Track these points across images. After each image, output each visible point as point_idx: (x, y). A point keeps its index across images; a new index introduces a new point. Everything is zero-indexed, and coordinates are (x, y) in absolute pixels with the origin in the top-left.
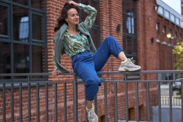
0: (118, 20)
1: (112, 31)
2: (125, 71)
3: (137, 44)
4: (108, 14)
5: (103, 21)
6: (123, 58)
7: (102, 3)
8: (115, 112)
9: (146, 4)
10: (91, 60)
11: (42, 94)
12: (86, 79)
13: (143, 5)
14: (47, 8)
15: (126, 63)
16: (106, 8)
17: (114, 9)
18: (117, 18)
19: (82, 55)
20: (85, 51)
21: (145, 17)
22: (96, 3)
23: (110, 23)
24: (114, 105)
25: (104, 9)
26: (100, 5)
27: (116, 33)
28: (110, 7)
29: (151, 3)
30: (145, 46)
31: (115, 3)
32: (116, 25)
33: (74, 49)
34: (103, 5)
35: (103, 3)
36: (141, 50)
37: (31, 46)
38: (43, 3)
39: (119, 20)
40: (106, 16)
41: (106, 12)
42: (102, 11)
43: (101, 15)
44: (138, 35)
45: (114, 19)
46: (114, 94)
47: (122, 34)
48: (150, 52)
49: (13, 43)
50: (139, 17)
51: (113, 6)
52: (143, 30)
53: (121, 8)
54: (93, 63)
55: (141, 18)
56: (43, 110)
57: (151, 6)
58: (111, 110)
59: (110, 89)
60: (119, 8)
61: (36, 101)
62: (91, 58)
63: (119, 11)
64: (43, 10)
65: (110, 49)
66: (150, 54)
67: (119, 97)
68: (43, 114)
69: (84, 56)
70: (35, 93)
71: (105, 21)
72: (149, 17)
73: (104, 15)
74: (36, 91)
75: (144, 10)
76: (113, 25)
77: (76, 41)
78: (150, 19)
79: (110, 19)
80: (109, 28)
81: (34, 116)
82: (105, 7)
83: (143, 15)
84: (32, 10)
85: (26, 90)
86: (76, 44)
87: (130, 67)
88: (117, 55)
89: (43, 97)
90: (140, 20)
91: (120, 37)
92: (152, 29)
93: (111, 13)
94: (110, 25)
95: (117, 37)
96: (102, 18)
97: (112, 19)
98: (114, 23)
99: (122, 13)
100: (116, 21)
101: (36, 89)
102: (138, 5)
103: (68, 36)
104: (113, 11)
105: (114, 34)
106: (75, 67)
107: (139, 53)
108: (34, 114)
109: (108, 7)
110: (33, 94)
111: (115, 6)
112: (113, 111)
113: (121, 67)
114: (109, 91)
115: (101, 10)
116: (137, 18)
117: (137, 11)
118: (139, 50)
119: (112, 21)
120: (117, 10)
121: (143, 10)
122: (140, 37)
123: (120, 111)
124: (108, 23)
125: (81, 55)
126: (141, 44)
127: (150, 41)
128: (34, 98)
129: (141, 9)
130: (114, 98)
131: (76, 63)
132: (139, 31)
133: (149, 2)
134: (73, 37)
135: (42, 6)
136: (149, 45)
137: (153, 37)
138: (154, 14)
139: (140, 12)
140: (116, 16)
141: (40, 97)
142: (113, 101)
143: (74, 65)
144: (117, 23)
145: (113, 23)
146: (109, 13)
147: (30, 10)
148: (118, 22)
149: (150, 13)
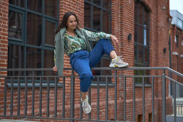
0: (129, 30)
1: (123, 40)
2: (115, 67)
3: (149, 54)
4: (120, 24)
5: (114, 30)
6: (114, 56)
7: (113, 12)
8: (123, 117)
9: (159, 15)
10: (86, 57)
11: (52, 95)
12: (80, 73)
13: (156, 16)
14: (59, 16)
15: (116, 60)
16: (118, 18)
17: (125, 19)
18: (128, 27)
19: (79, 53)
20: (81, 50)
21: (158, 27)
22: (108, 13)
23: (122, 32)
24: (123, 110)
25: (115, 18)
26: (112, 15)
27: (127, 42)
28: (122, 17)
29: (164, 15)
30: (157, 55)
31: (127, 13)
32: (127, 34)
33: (72, 48)
34: (115, 15)
35: (115, 13)
36: (153, 60)
37: (43, 50)
38: (56, 11)
39: (131, 29)
40: (117, 25)
41: (118, 22)
42: (114, 20)
43: (112, 24)
44: (150, 45)
45: (126, 29)
46: (123, 100)
47: (133, 43)
48: (162, 62)
49: (27, 47)
50: (151, 28)
51: (125, 16)
52: (155, 40)
53: (133, 18)
54: (88, 60)
55: (154, 28)
56: (53, 110)
57: (164, 17)
58: (120, 115)
59: (120, 95)
60: (131, 18)
61: (46, 102)
62: (86, 56)
63: (131, 21)
64: (56, 18)
65: (103, 48)
66: (162, 63)
67: (129, 103)
68: (52, 114)
69: (80, 54)
70: (46, 93)
71: (116, 30)
72: (161, 27)
73: (115, 24)
74: (46, 92)
75: (157, 21)
76: (124, 34)
77: (75, 41)
78: (163, 30)
79: (122, 28)
80: (120, 37)
81: (44, 114)
82: (116, 17)
83: (156, 26)
84: (45, 17)
85: (37, 90)
86: (74, 44)
87: (119, 64)
88: (109, 53)
89: (53, 98)
90: (152, 30)
91: (131, 46)
92: (164, 40)
93: (122, 22)
94: (122, 34)
95: (128, 45)
96: (114, 27)
97: (124, 28)
98: (126, 32)
99: (133, 23)
100: (127, 30)
101: (46, 90)
102: (151, 16)
103: (67, 37)
104: (125, 21)
105: (125, 43)
106: (72, 63)
107: (150, 62)
108: (44, 113)
109: (120, 17)
110: (44, 94)
111: (126, 16)
112: (122, 116)
113: (112, 63)
114: (119, 97)
115: (112, 19)
116: (150, 28)
117: (150, 22)
118: (151, 60)
119: (124, 30)
120: (128, 20)
121: (155, 21)
122: (152, 47)
123: (129, 117)
124: (120, 32)
125: (77, 53)
126: (153, 54)
127: (162, 51)
128: (44, 98)
129: (154, 20)
130: (123, 103)
131: (73, 59)
132: (151, 41)
133: (162, 14)
134: (71, 37)
135: (56, 14)
136: (161, 55)
137: (165, 47)
138: (168, 25)
139: (153, 23)
140: (127, 26)
141: (50, 98)
142: (122, 107)
143: (72, 61)
144: (128, 33)
145: (124, 32)
146: (121, 22)
147: (44, 18)
148: (129, 31)
149: (163, 24)
